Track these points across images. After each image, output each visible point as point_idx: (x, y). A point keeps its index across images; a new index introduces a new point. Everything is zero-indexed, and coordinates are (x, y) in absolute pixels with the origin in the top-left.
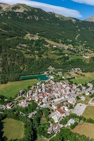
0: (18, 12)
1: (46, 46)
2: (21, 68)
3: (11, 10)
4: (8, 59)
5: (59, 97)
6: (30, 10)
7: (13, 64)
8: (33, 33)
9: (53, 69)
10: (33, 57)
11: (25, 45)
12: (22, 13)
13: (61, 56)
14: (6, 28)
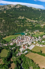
0: (17, 8)
1: (26, 21)
2: (16, 30)
3: (14, 7)
4: (11, 27)
5: (25, 42)
6: (22, 7)
7: (13, 29)
8: (22, 16)
9: (28, 30)
10: (20, 25)
11: (18, 21)
12: (18, 8)
13: (32, 25)
14: (11, 14)
